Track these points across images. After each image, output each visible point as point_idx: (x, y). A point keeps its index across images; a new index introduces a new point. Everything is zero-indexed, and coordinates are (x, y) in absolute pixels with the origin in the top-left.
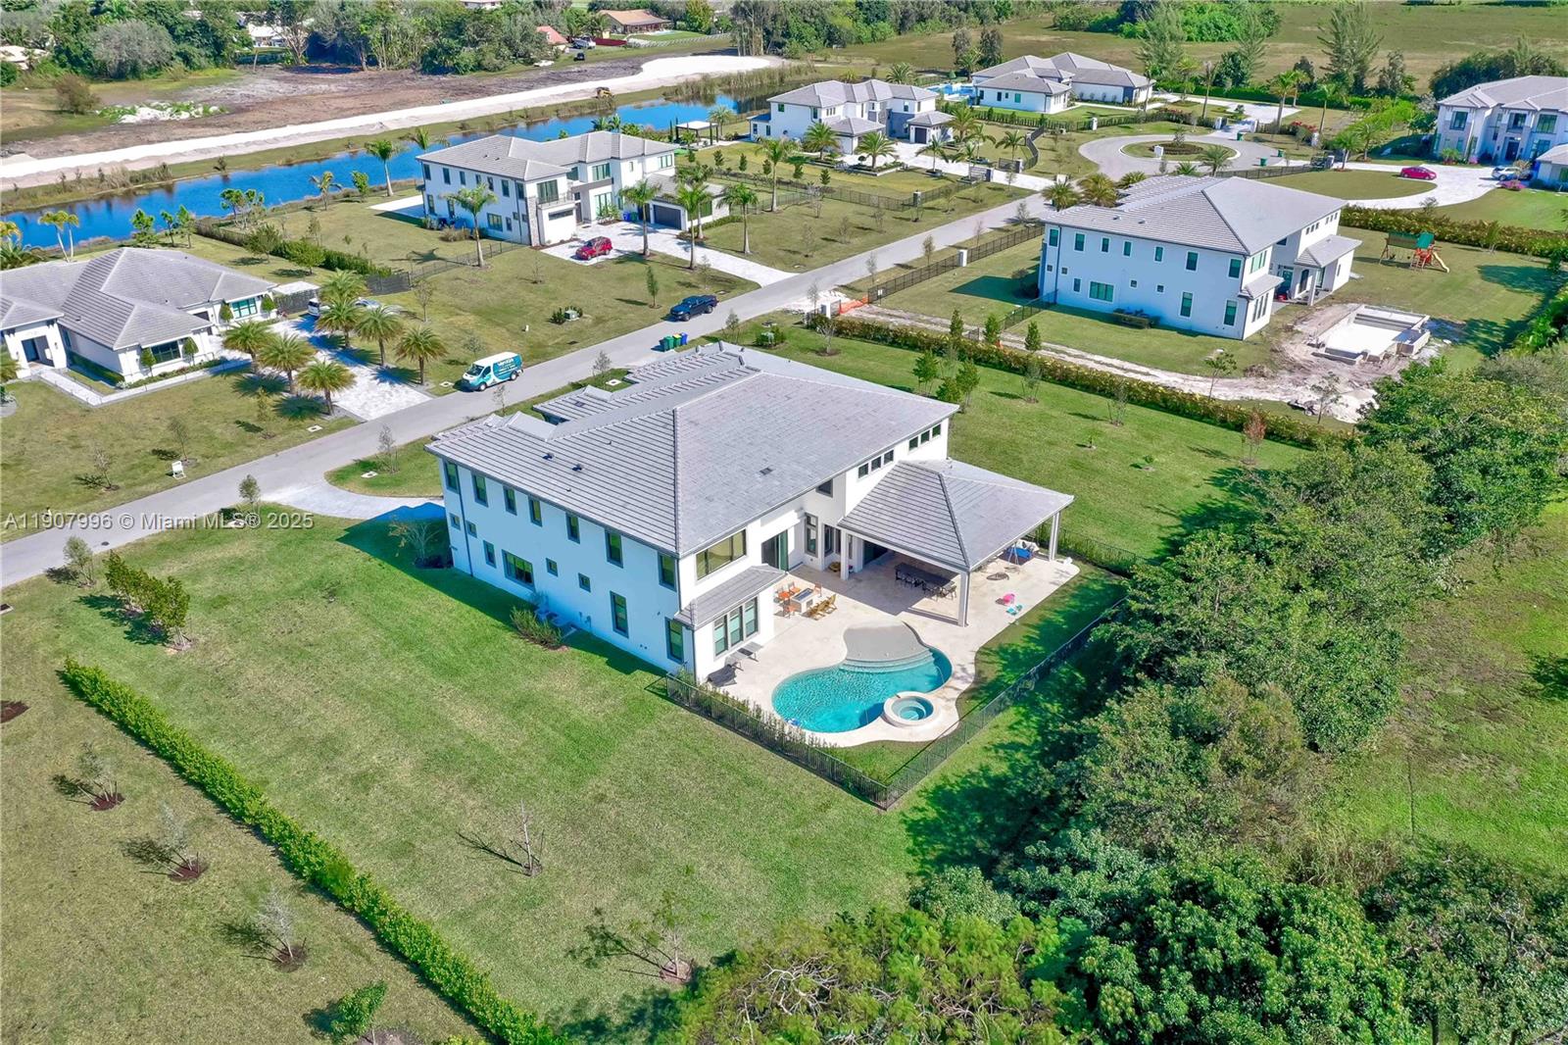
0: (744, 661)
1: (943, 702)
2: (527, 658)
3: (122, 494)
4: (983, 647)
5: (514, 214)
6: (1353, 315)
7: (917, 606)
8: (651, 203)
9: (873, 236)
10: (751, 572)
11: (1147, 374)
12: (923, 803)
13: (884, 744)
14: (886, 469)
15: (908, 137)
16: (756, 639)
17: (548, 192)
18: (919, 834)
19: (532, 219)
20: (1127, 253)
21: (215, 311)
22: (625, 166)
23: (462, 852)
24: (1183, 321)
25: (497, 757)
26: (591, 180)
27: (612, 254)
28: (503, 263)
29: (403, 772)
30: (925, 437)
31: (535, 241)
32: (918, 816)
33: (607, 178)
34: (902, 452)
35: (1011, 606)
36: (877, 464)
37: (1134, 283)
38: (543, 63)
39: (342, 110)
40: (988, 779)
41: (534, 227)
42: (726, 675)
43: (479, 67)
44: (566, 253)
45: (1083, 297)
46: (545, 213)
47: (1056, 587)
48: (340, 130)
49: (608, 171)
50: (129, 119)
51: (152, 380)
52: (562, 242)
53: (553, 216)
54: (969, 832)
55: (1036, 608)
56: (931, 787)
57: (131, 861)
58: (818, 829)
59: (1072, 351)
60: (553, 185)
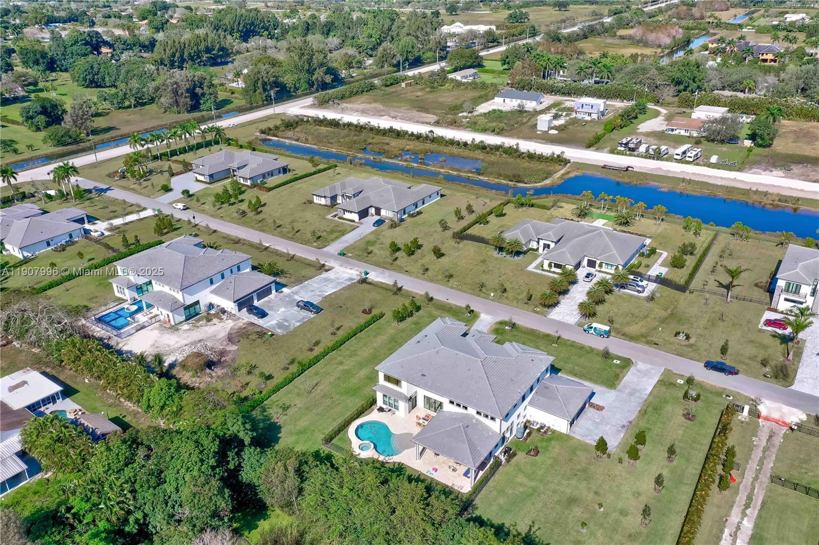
1: (370, 454)
4: (403, 464)
10: (399, 393)
16: (396, 411)
17: (793, 288)
19: (776, 295)
21: (598, 262)
23: (315, 382)
25: (348, 379)
27: (786, 332)
29: (342, 368)
30: (486, 416)
31: (773, 305)
34: (472, 411)
35: (433, 472)
36: (459, 405)
41: (775, 299)
42: (383, 410)
46: (783, 296)
59: (753, 512)
60: (798, 287)
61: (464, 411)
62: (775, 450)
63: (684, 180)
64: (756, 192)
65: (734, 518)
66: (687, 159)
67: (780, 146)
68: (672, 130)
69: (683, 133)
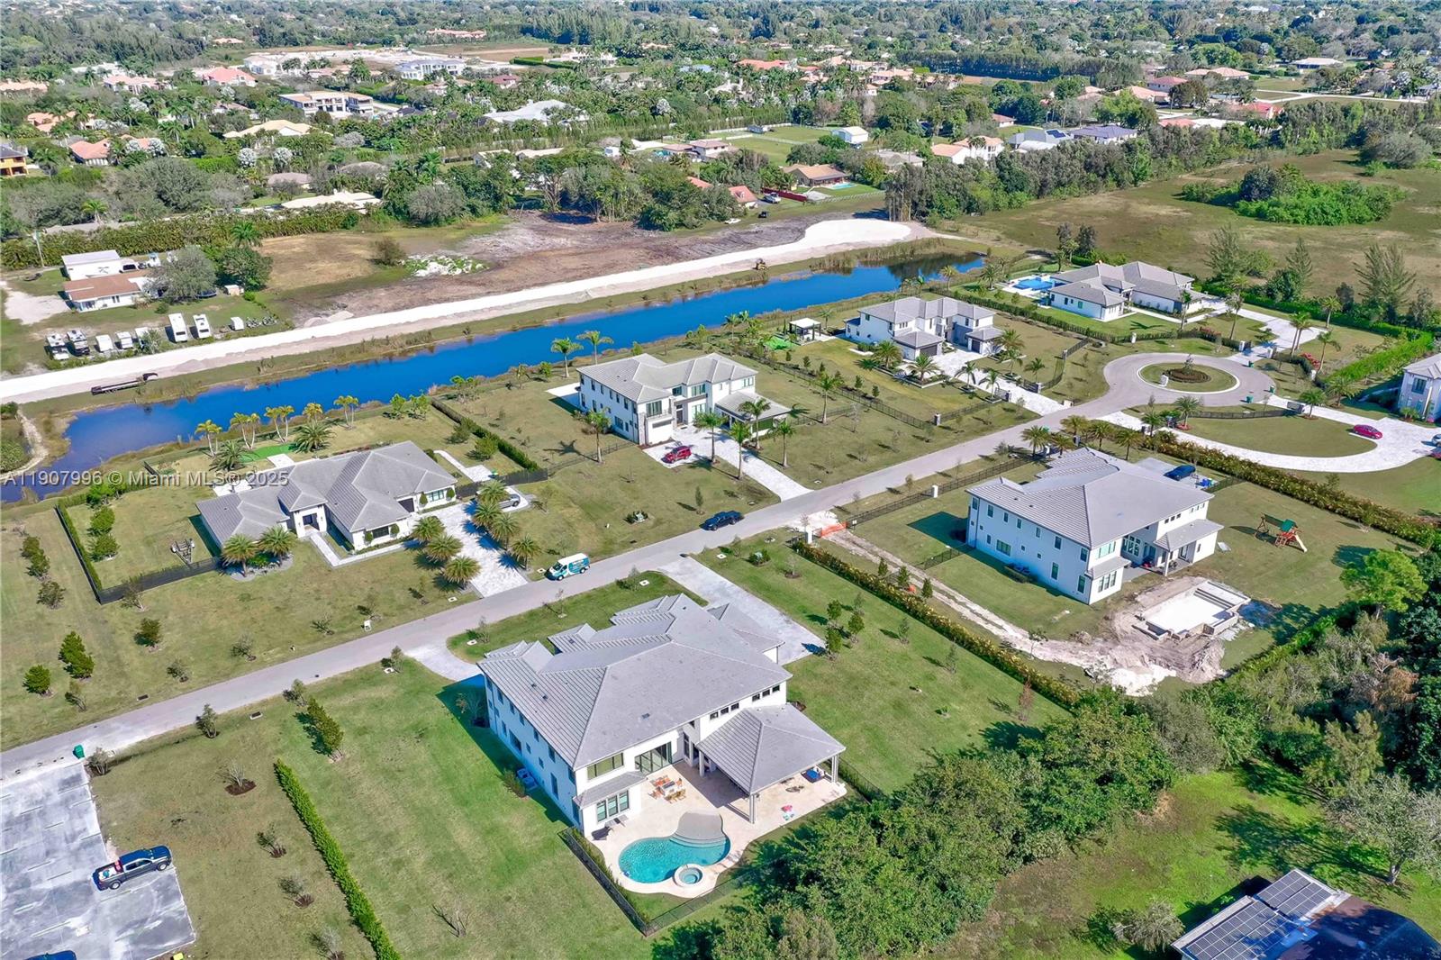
0: (616, 826)
1: (712, 874)
2: (504, 801)
3: (335, 638)
4: (751, 844)
5: (631, 421)
6: (1195, 588)
7: (734, 804)
9: (888, 455)
10: (626, 776)
11: (1001, 627)
12: (668, 935)
13: (665, 895)
14: (732, 714)
15: (966, 345)
16: (626, 813)
17: (655, 408)
18: (659, 953)
19: (641, 427)
20: (1019, 527)
21: (417, 498)
22: (715, 388)
23: (432, 916)
25: (467, 863)
26: (690, 396)
27: (690, 459)
28: (617, 458)
29: (418, 864)
30: (766, 693)
31: (642, 442)
32: (662, 943)
33: (703, 393)
34: (746, 704)
35: (788, 813)
36: (725, 711)
37: (1023, 548)
38: (733, 221)
39: (566, 270)
41: (642, 433)
42: (600, 835)
43: (680, 224)
44: (657, 454)
45: (992, 549)
46: (650, 424)
47: (823, 804)
48: (557, 297)
49: (704, 390)
50: (422, 273)
51: (370, 549)
52: (661, 443)
53: (655, 426)
55: (803, 818)
56: (678, 926)
57: (281, 890)
59: (960, 598)
60: (659, 404)
61: (737, 711)
62: (877, 549)
63: (263, 362)
64: (373, 342)
65: (966, 613)
66: (202, 335)
67: (279, 280)
68: (89, 304)
69: (110, 304)
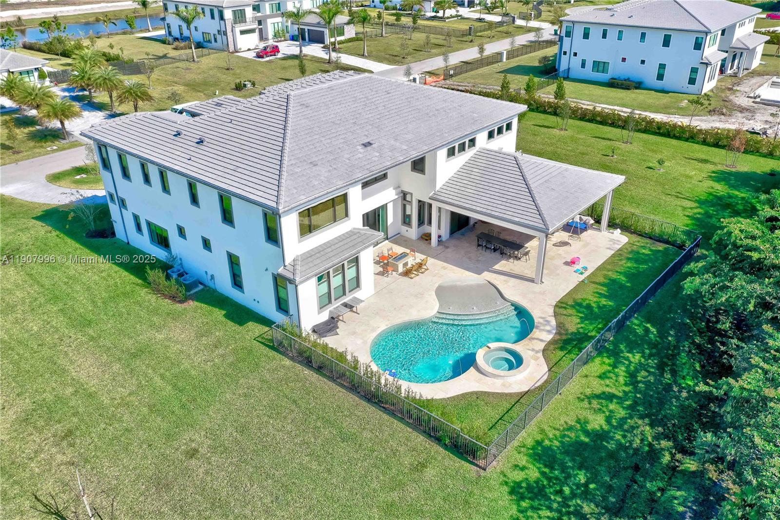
0: (347, 315)
2: (155, 311)
4: (560, 302)
5: (218, 31)
6: (770, 82)
8: (306, 28)
9: (446, 48)
10: (352, 233)
12: (523, 460)
13: (478, 395)
14: (469, 153)
15: (464, 4)
16: (359, 294)
17: (239, 16)
18: (522, 498)
20: (620, 39)
22: (290, 5)
24: (659, 84)
26: (268, 12)
27: (280, 55)
30: (500, 131)
31: (231, 48)
32: (519, 476)
33: (279, 12)
34: (482, 139)
35: (577, 267)
36: (462, 148)
37: (624, 60)
40: (587, 433)
42: (330, 326)
44: (251, 55)
45: (588, 72)
47: (613, 252)
49: (279, 8)
50: (12, 1)
52: (249, 50)
53: (243, 32)
54: (574, 495)
56: (530, 442)
58: (413, 492)
60: (243, 12)
61: (475, 150)
